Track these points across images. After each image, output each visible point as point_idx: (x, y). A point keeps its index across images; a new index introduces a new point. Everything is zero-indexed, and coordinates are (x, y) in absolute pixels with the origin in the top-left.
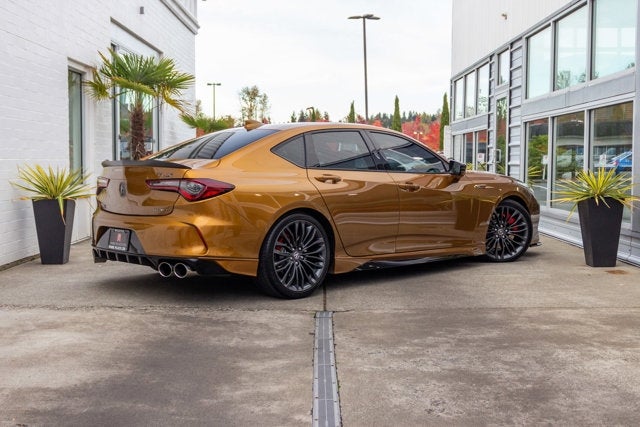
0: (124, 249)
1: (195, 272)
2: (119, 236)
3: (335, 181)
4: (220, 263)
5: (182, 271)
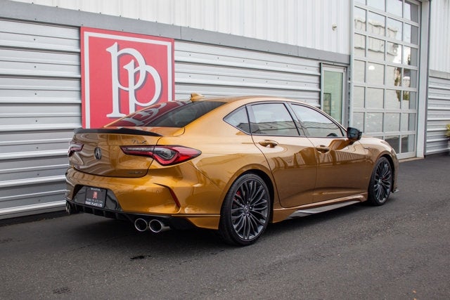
0: (101, 205)
1: (168, 227)
2: (96, 194)
3: (273, 146)
4: (190, 219)
5: (157, 226)
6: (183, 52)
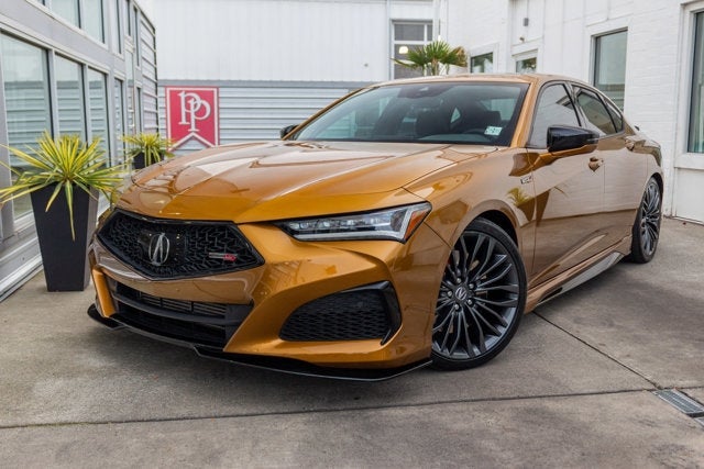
6: (224, 92)
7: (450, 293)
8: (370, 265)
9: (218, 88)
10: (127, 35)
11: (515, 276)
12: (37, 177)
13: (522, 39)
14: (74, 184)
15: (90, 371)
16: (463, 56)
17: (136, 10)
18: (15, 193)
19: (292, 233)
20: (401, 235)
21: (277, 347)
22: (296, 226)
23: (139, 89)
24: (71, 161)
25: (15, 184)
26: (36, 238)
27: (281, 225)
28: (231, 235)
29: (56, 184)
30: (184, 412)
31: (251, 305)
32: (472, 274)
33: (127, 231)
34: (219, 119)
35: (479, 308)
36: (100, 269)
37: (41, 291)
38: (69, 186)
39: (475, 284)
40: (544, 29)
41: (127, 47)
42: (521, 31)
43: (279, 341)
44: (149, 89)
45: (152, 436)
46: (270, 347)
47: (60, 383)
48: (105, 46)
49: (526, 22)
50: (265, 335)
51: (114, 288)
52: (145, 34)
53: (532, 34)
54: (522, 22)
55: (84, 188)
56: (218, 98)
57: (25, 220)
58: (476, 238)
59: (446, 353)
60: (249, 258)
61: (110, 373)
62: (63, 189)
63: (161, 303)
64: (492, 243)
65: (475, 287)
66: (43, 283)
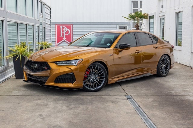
7: (90, 77)
8: (70, 70)
9: (73, 25)
10: (41, 13)
11: (104, 74)
12: (14, 54)
13: (161, 12)
14: (22, 55)
15: (22, 90)
16: (147, 16)
17: (44, 4)
18: (9, 57)
19: (57, 64)
20: (76, 65)
21: (53, 84)
22: (58, 63)
23: (44, 28)
24: (21, 50)
25: (10, 55)
26: (14, 68)
27: (55, 62)
28: (47, 64)
29: (18, 55)
30: (37, 95)
31: (49, 76)
32: (95, 73)
33: (30, 64)
34: (73, 35)
35: (97, 80)
36: (25, 72)
37: (14, 79)
38: (21, 56)
39: (96, 75)
40: (166, 9)
41: (40, 16)
42: (161, 9)
43: (54, 83)
44: (48, 27)
45: (31, 97)
46: (52, 84)
47: (17, 91)
48: (33, 18)
49: (162, 7)
50: (52, 82)
51: (27, 75)
52: (47, 11)
53: (164, 10)
54: (161, 6)
55: (24, 56)
56: (73, 28)
57: (11, 63)
58: (95, 66)
59: (89, 88)
60: (49, 68)
61: (26, 91)
62: (19, 56)
63: (35, 77)
64: (99, 67)
65: (96, 76)
66: (15, 77)
